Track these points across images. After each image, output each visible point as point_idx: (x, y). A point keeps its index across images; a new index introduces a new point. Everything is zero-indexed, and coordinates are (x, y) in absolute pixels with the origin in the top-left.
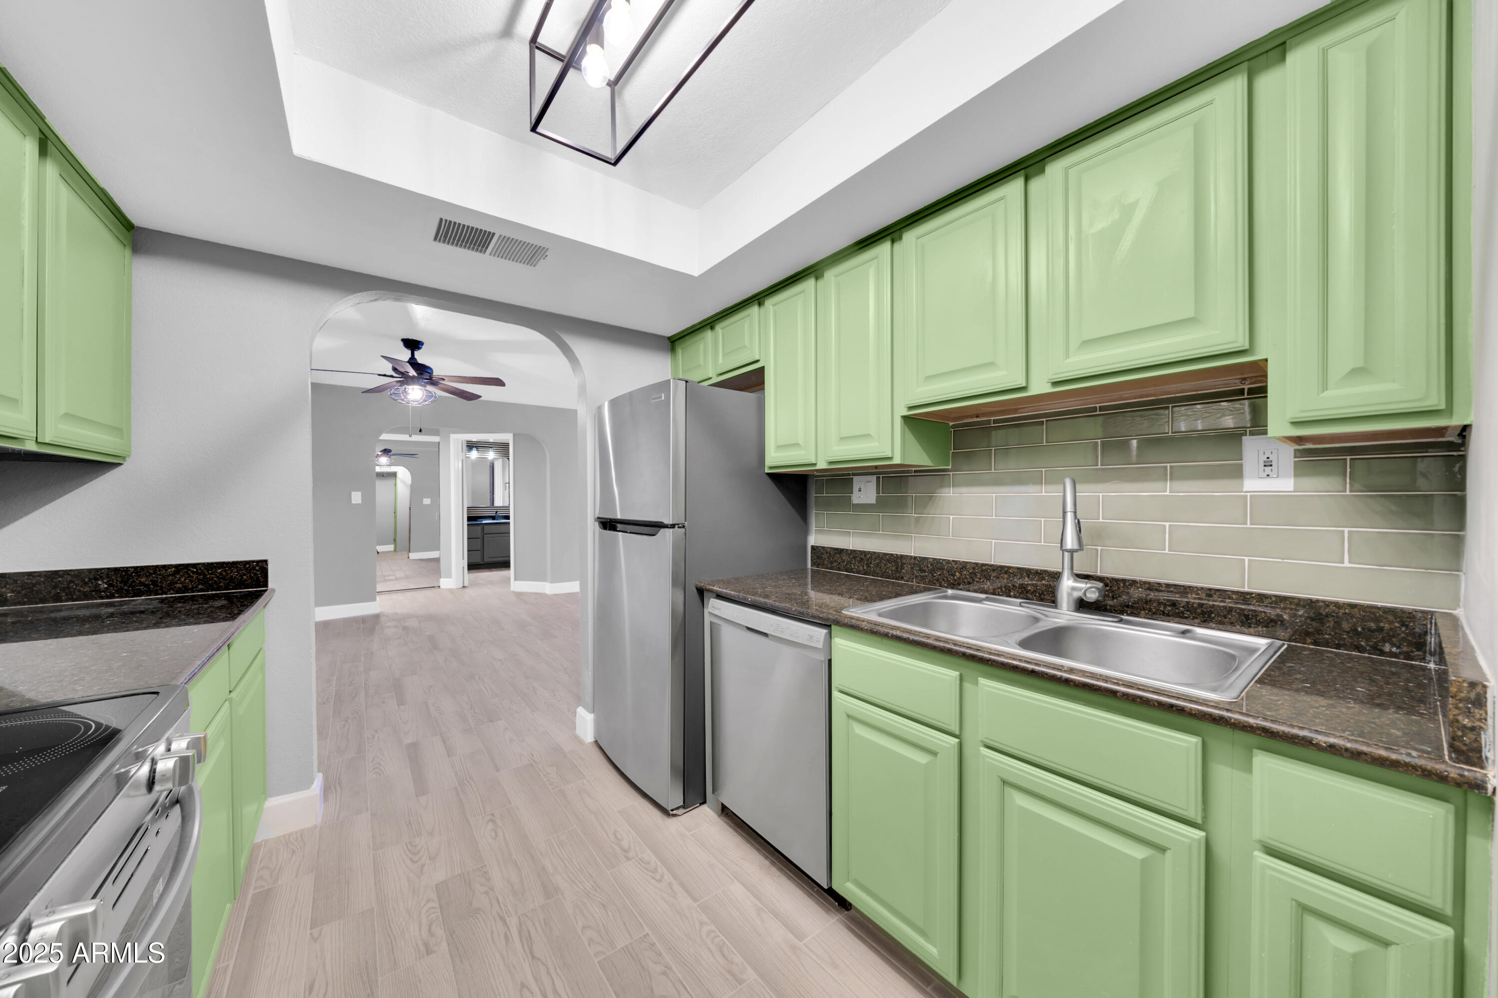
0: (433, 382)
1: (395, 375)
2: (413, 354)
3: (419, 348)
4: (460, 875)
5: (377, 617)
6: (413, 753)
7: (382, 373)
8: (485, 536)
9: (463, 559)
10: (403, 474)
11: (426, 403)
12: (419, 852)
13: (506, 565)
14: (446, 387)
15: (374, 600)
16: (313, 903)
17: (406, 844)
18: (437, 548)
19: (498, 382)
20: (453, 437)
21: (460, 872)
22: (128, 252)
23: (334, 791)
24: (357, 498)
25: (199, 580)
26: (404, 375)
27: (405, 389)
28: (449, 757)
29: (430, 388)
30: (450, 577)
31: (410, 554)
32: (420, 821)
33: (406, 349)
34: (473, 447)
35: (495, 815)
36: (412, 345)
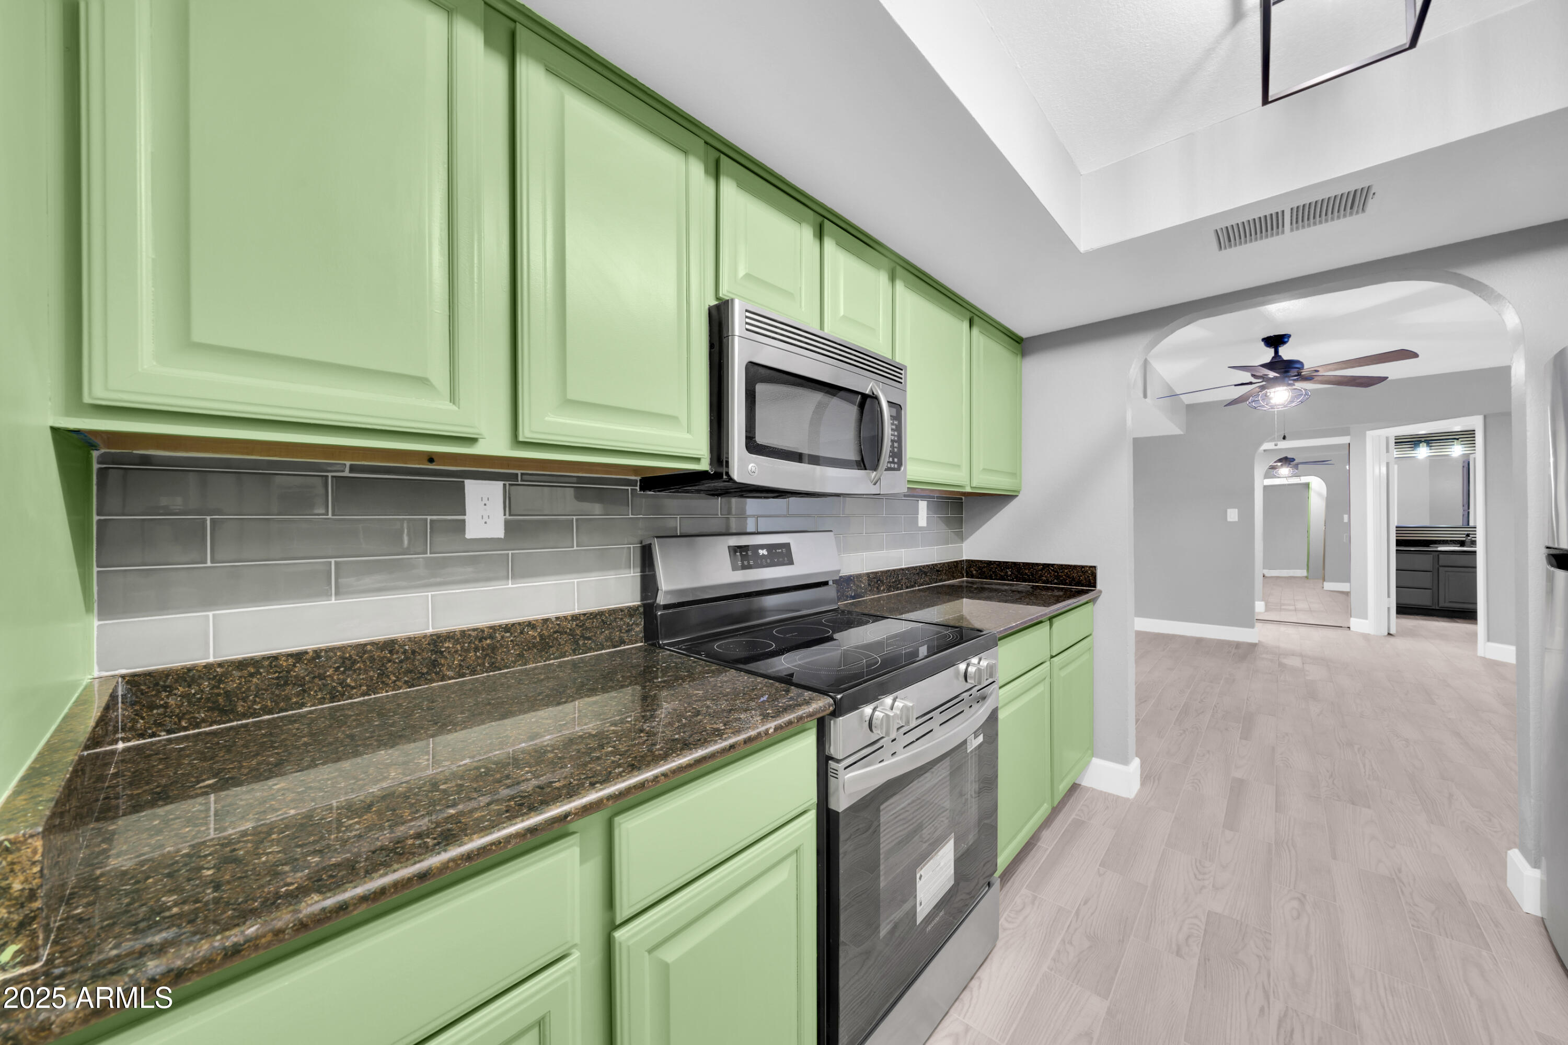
0: (1301, 377)
1: (1254, 380)
2: (1276, 352)
3: (1284, 343)
4: (1237, 921)
5: (1253, 646)
6: (1237, 789)
7: (1240, 383)
8: (1441, 569)
9: (1389, 596)
10: (1317, 485)
11: (1293, 404)
12: (1205, 874)
13: (1469, 615)
14: (1326, 379)
15: (1252, 626)
16: (1108, 850)
17: (1196, 859)
18: (1347, 579)
19: (1406, 355)
20: (1370, 434)
21: (1239, 918)
22: (1019, 358)
23: (1152, 783)
24: (1233, 515)
25: (1055, 576)
26: (1264, 378)
27: (1267, 392)
28: (1276, 811)
29: (1300, 385)
30: (1366, 618)
31: (1325, 583)
32: (1218, 850)
33: (1268, 348)
34: (1421, 442)
35: (1308, 897)
36: (1275, 341)
